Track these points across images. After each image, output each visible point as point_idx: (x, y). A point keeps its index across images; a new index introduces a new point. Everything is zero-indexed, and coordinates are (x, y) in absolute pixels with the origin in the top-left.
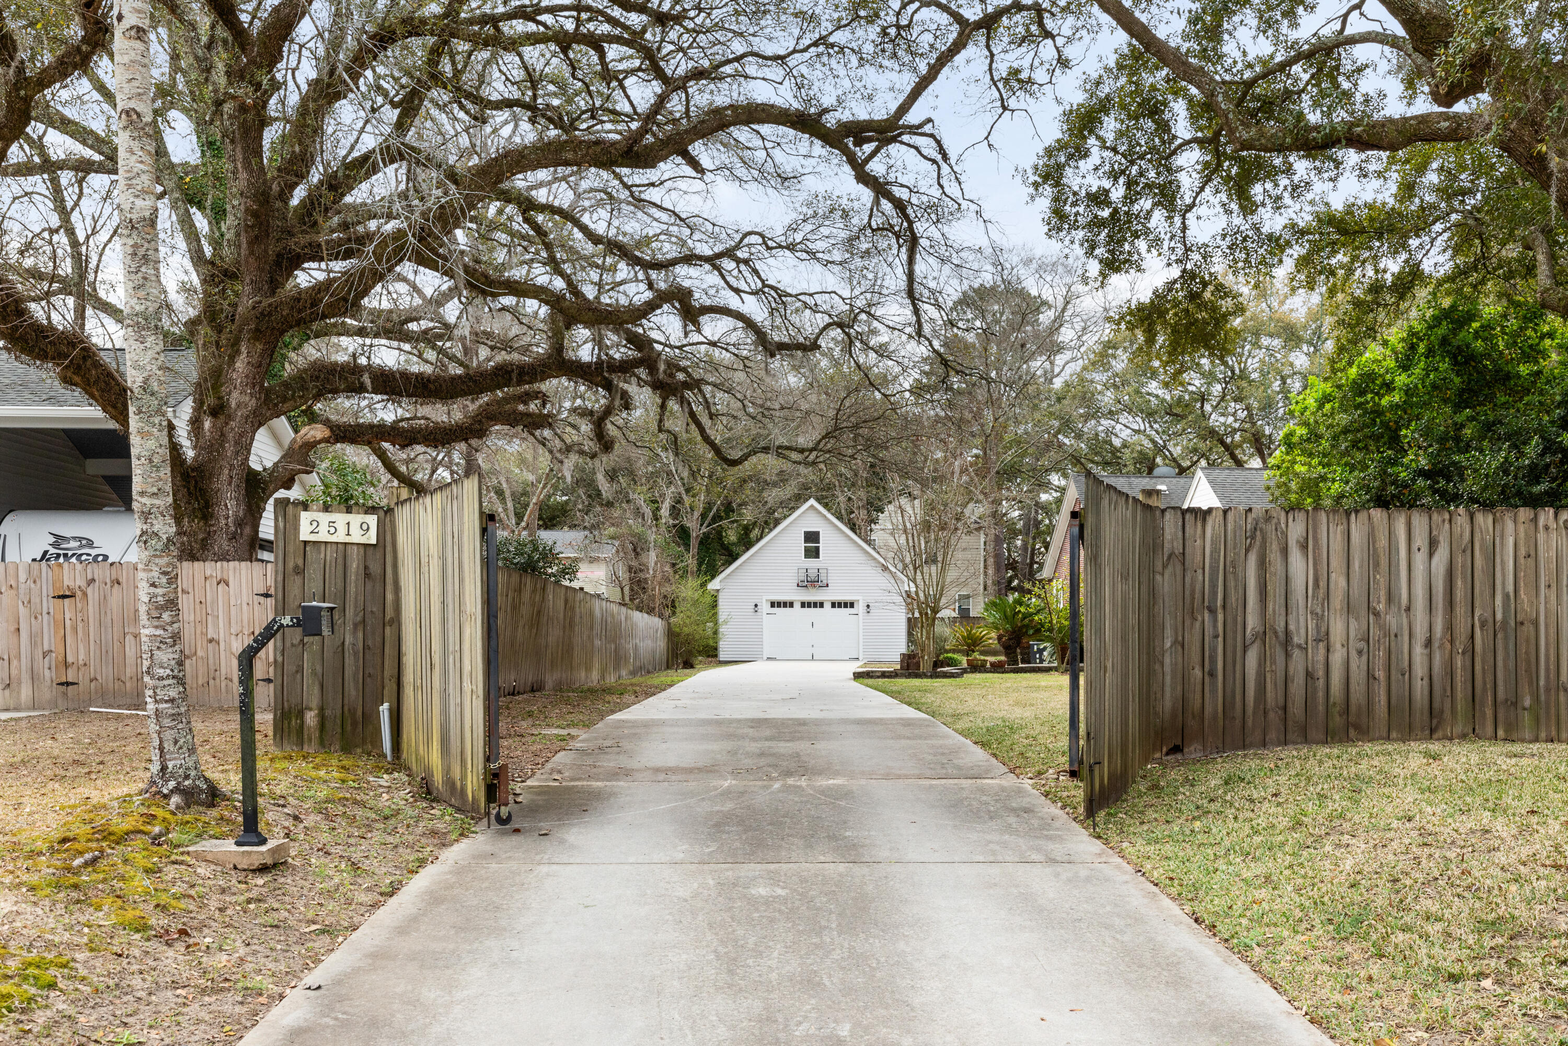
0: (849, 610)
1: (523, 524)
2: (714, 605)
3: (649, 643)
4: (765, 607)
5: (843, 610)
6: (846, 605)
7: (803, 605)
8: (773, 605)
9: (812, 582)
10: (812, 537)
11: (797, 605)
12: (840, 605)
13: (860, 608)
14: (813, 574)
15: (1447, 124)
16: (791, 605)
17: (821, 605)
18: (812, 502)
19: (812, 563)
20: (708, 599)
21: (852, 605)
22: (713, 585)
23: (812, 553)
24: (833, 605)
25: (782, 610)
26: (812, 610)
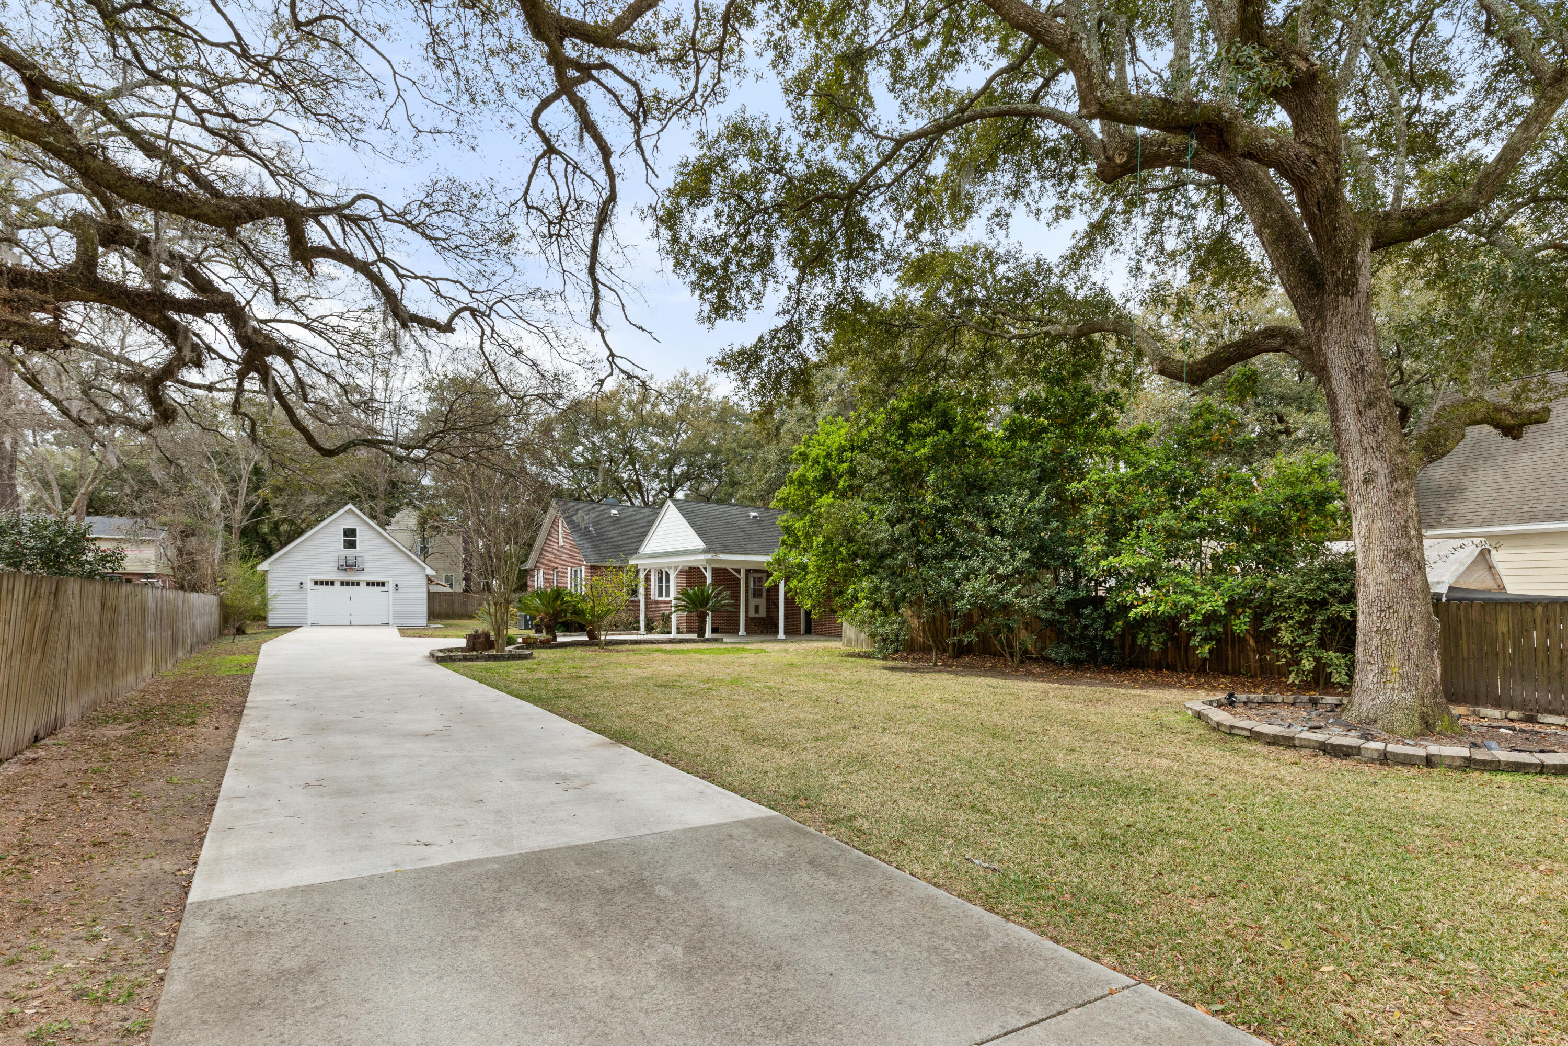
0: (381, 588)
1: (70, 510)
2: (263, 584)
3: (205, 619)
4: (309, 585)
5: (376, 588)
6: (378, 584)
7: (342, 583)
8: (316, 583)
9: (349, 566)
10: (350, 533)
11: (337, 584)
12: (373, 584)
13: (390, 587)
14: (351, 560)
15: (1273, 141)
16: (332, 583)
17: (358, 584)
18: (350, 506)
19: (350, 552)
20: (257, 578)
21: (383, 584)
22: (263, 566)
23: (351, 545)
24: (368, 584)
25: (324, 587)
26: (350, 587)
